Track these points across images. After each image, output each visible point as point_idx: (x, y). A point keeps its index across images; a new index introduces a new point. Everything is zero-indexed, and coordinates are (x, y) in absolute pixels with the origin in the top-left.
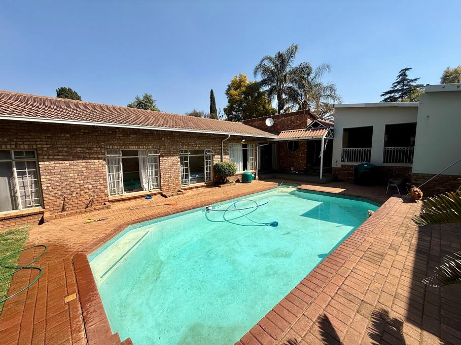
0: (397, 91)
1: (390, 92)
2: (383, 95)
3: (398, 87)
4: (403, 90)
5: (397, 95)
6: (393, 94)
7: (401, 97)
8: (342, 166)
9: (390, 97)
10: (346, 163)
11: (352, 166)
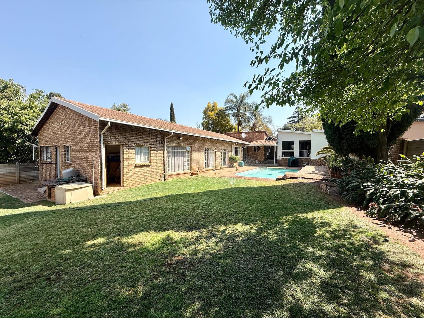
0: (295, 117)
1: (292, 117)
2: (288, 119)
3: (296, 115)
4: (298, 117)
5: (296, 119)
6: (293, 119)
7: (298, 121)
8: (282, 158)
9: (292, 120)
10: (284, 157)
11: (287, 159)
